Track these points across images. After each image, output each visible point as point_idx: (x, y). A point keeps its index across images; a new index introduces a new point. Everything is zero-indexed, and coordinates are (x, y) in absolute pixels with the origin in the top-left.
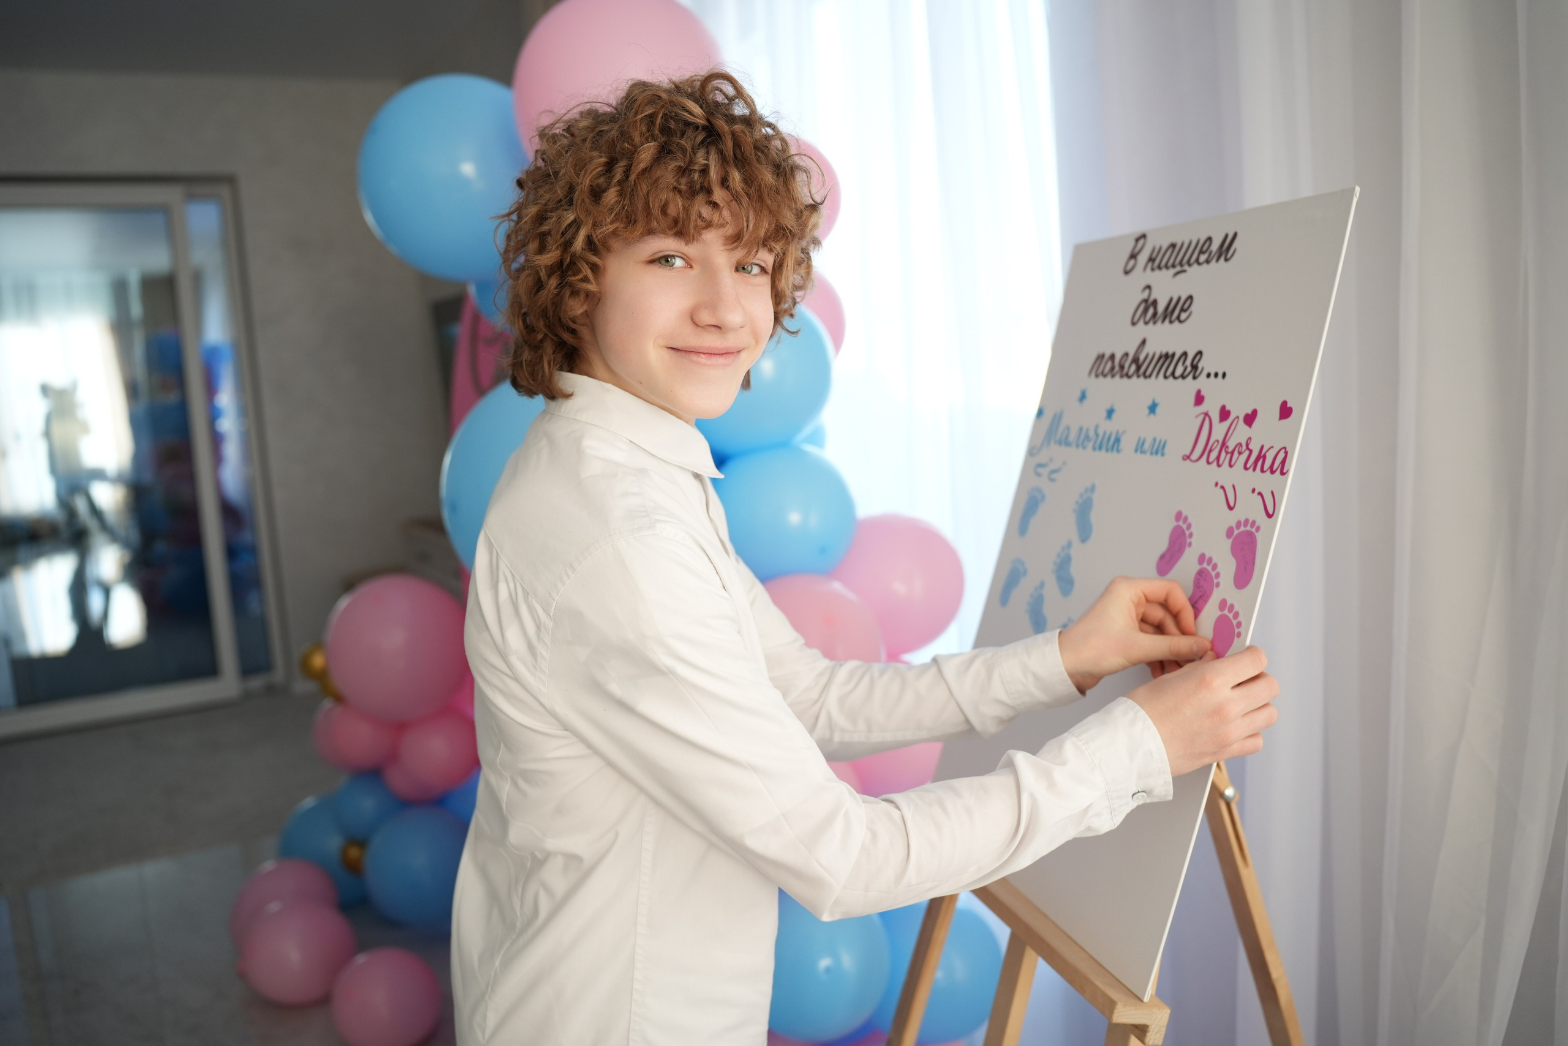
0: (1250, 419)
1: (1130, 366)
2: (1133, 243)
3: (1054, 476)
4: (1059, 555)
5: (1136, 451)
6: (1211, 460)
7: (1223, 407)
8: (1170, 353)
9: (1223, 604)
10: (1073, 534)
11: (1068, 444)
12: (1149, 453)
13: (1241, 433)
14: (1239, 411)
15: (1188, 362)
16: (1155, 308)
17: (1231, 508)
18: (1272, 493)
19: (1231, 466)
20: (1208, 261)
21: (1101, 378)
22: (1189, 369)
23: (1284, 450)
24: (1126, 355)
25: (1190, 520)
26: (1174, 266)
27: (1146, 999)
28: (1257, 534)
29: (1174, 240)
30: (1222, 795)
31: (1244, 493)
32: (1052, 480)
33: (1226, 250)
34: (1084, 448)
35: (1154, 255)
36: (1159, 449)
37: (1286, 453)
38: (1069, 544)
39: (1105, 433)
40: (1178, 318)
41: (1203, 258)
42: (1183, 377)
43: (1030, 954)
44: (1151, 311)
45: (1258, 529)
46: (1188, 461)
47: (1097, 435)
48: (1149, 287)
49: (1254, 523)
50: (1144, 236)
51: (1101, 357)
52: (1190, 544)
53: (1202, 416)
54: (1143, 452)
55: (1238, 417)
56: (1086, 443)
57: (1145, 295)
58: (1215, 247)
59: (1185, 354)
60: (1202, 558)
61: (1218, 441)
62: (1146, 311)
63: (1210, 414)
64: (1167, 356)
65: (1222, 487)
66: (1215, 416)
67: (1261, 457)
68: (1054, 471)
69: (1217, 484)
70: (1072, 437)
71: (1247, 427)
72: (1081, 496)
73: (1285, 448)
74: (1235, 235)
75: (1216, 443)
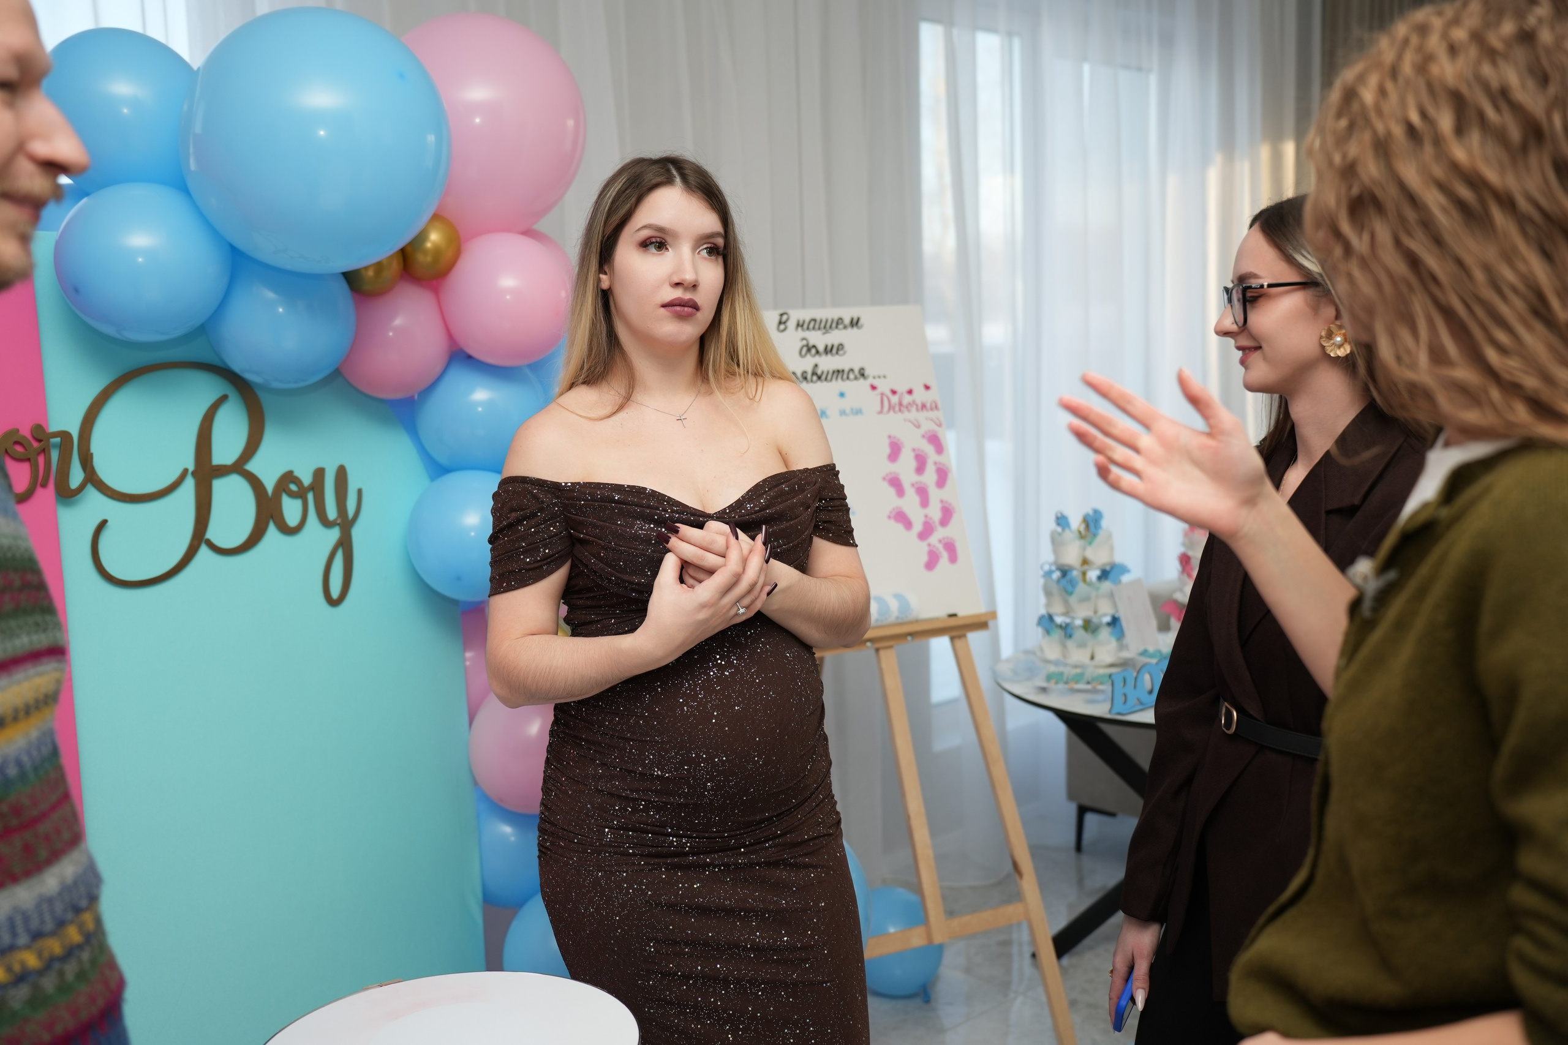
0: (910, 392)
1: (811, 377)
2: (779, 316)
5: (841, 416)
6: (896, 411)
7: (892, 389)
8: (840, 369)
9: (935, 463)
12: (852, 415)
13: (907, 399)
14: (902, 388)
15: (857, 373)
16: (817, 349)
17: (919, 427)
18: (937, 417)
19: (909, 412)
20: (845, 327)
22: (858, 376)
24: (806, 372)
26: (819, 329)
29: (815, 317)
31: (922, 420)
33: (857, 324)
35: (801, 323)
36: (858, 412)
40: (837, 353)
41: (839, 326)
42: (856, 378)
44: (813, 351)
45: (937, 432)
46: (882, 414)
48: (803, 339)
49: (934, 430)
50: (787, 313)
52: (904, 446)
53: (881, 394)
54: (846, 415)
55: (903, 392)
57: (804, 342)
58: (847, 322)
59: (852, 370)
60: (914, 450)
61: (896, 403)
62: (809, 350)
64: (838, 371)
65: (909, 420)
66: (890, 394)
67: (924, 405)
69: (905, 420)
71: (910, 396)
73: (934, 402)
74: (859, 317)
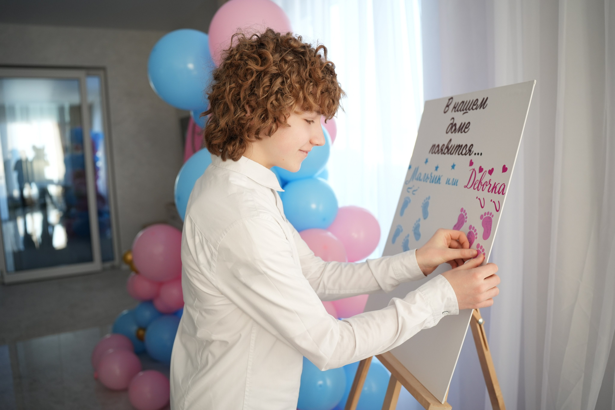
0: (491, 172)
1: (445, 150)
2: (447, 101)
3: (414, 192)
4: (415, 224)
5: (446, 183)
6: (475, 188)
7: (481, 167)
8: (461, 145)
9: (478, 246)
10: (421, 216)
11: (420, 180)
12: (451, 185)
13: (487, 177)
14: (486, 168)
15: (468, 149)
16: (455, 127)
17: (482, 207)
18: (499, 202)
19: (483, 190)
20: (476, 109)
21: (434, 154)
22: (468, 151)
23: (503, 185)
24: (444, 145)
25: (466, 212)
26: (463, 110)
27: (443, 403)
28: (492, 218)
29: (463, 100)
30: (478, 322)
31: (488, 202)
32: (414, 194)
33: (483, 104)
34: (426, 182)
35: (456, 106)
36: (455, 183)
37: (505, 186)
38: (419, 220)
39: (434, 176)
40: (464, 131)
41: (474, 107)
42: (465, 154)
43: (398, 383)
44: (454, 128)
45: (493, 216)
46: (466, 188)
47: (431, 177)
48: (453, 118)
49: (491, 213)
50: (452, 98)
51: (434, 146)
52: (466, 221)
53: (472, 170)
54: (449, 184)
55: (486, 171)
56: (427, 179)
57: (452, 122)
58: (479, 103)
59: (466, 145)
60: (470, 227)
61: (478, 180)
62: (452, 128)
63: (475, 169)
64: (459, 146)
65: (479, 199)
66: (477, 170)
67: (495, 187)
68: (414, 191)
69: (477, 198)
70: (422, 177)
71: (489, 175)
72: (425, 201)
74: (487, 98)
75: (477, 181)
